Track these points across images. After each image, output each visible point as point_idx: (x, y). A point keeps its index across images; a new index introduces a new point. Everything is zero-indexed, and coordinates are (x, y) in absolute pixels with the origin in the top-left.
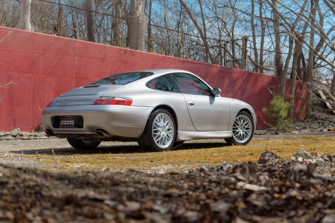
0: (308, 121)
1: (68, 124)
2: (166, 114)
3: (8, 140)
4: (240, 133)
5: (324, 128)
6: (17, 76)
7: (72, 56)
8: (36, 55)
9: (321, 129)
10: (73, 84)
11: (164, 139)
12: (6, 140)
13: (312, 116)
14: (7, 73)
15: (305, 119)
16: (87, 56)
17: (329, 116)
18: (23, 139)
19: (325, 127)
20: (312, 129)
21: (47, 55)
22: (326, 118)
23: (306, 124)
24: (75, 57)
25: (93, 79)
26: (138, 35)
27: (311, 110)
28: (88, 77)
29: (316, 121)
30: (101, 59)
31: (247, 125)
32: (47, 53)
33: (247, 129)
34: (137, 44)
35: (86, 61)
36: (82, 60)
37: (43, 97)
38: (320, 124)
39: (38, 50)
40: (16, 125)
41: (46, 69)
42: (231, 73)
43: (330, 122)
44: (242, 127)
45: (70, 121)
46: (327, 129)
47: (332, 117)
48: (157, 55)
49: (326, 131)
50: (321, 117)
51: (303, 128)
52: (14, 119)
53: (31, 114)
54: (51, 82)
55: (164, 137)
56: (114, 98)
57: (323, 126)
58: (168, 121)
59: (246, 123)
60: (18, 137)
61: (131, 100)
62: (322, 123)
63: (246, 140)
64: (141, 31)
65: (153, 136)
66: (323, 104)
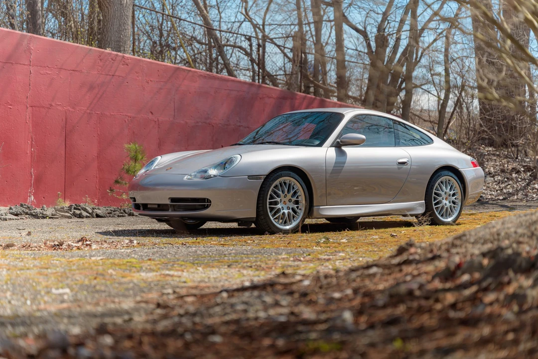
7: (26, 65)
10: (28, 117)
16: (50, 66)
24: (31, 67)
25: (60, 108)
26: (120, 25)
28: (51, 105)
30: (73, 72)
34: (119, 41)
35: (49, 74)
36: (42, 72)
48: (164, 65)
64: (126, 19)
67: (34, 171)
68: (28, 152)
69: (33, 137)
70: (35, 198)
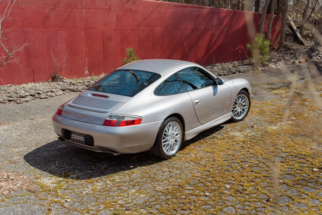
0: (281, 51)
1: (79, 139)
2: (175, 121)
3: (27, 101)
4: (238, 111)
5: (295, 60)
6: (31, 31)
7: (80, 8)
8: (47, 10)
9: (293, 61)
10: (83, 34)
11: (173, 146)
12: (26, 102)
13: (285, 46)
14: (22, 30)
15: (279, 48)
16: (93, 8)
17: (299, 47)
18: (41, 98)
19: (297, 59)
20: (286, 61)
21: (57, 9)
22: (297, 49)
23: (280, 55)
24: (83, 9)
25: (100, 28)
27: (284, 41)
28: (95, 27)
29: (288, 52)
30: (106, 10)
31: (245, 103)
32: (57, 8)
33: (245, 106)
35: (93, 12)
36: (89, 11)
37: (57, 48)
38: (292, 55)
39: (49, 6)
40: (35, 75)
41: (57, 23)
42: (220, 13)
43: (301, 53)
44: (240, 105)
45: (80, 137)
46: (299, 61)
47: (302, 48)
48: (155, 2)
49: (298, 62)
50: (292, 48)
51: (278, 60)
52: (33, 70)
53: (47, 64)
54: (63, 33)
55: (172, 144)
56: (124, 117)
57: (295, 58)
58: (176, 127)
59: (244, 101)
60: (37, 96)
61: (141, 118)
62: (294, 54)
63: (243, 116)
65: (163, 147)
66: (294, 34)
67: (87, 59)
68: (84, 50)
69: (86, 43)
70: (88, 72)
